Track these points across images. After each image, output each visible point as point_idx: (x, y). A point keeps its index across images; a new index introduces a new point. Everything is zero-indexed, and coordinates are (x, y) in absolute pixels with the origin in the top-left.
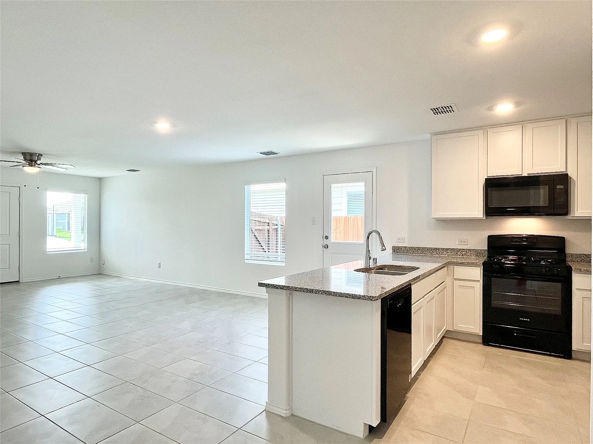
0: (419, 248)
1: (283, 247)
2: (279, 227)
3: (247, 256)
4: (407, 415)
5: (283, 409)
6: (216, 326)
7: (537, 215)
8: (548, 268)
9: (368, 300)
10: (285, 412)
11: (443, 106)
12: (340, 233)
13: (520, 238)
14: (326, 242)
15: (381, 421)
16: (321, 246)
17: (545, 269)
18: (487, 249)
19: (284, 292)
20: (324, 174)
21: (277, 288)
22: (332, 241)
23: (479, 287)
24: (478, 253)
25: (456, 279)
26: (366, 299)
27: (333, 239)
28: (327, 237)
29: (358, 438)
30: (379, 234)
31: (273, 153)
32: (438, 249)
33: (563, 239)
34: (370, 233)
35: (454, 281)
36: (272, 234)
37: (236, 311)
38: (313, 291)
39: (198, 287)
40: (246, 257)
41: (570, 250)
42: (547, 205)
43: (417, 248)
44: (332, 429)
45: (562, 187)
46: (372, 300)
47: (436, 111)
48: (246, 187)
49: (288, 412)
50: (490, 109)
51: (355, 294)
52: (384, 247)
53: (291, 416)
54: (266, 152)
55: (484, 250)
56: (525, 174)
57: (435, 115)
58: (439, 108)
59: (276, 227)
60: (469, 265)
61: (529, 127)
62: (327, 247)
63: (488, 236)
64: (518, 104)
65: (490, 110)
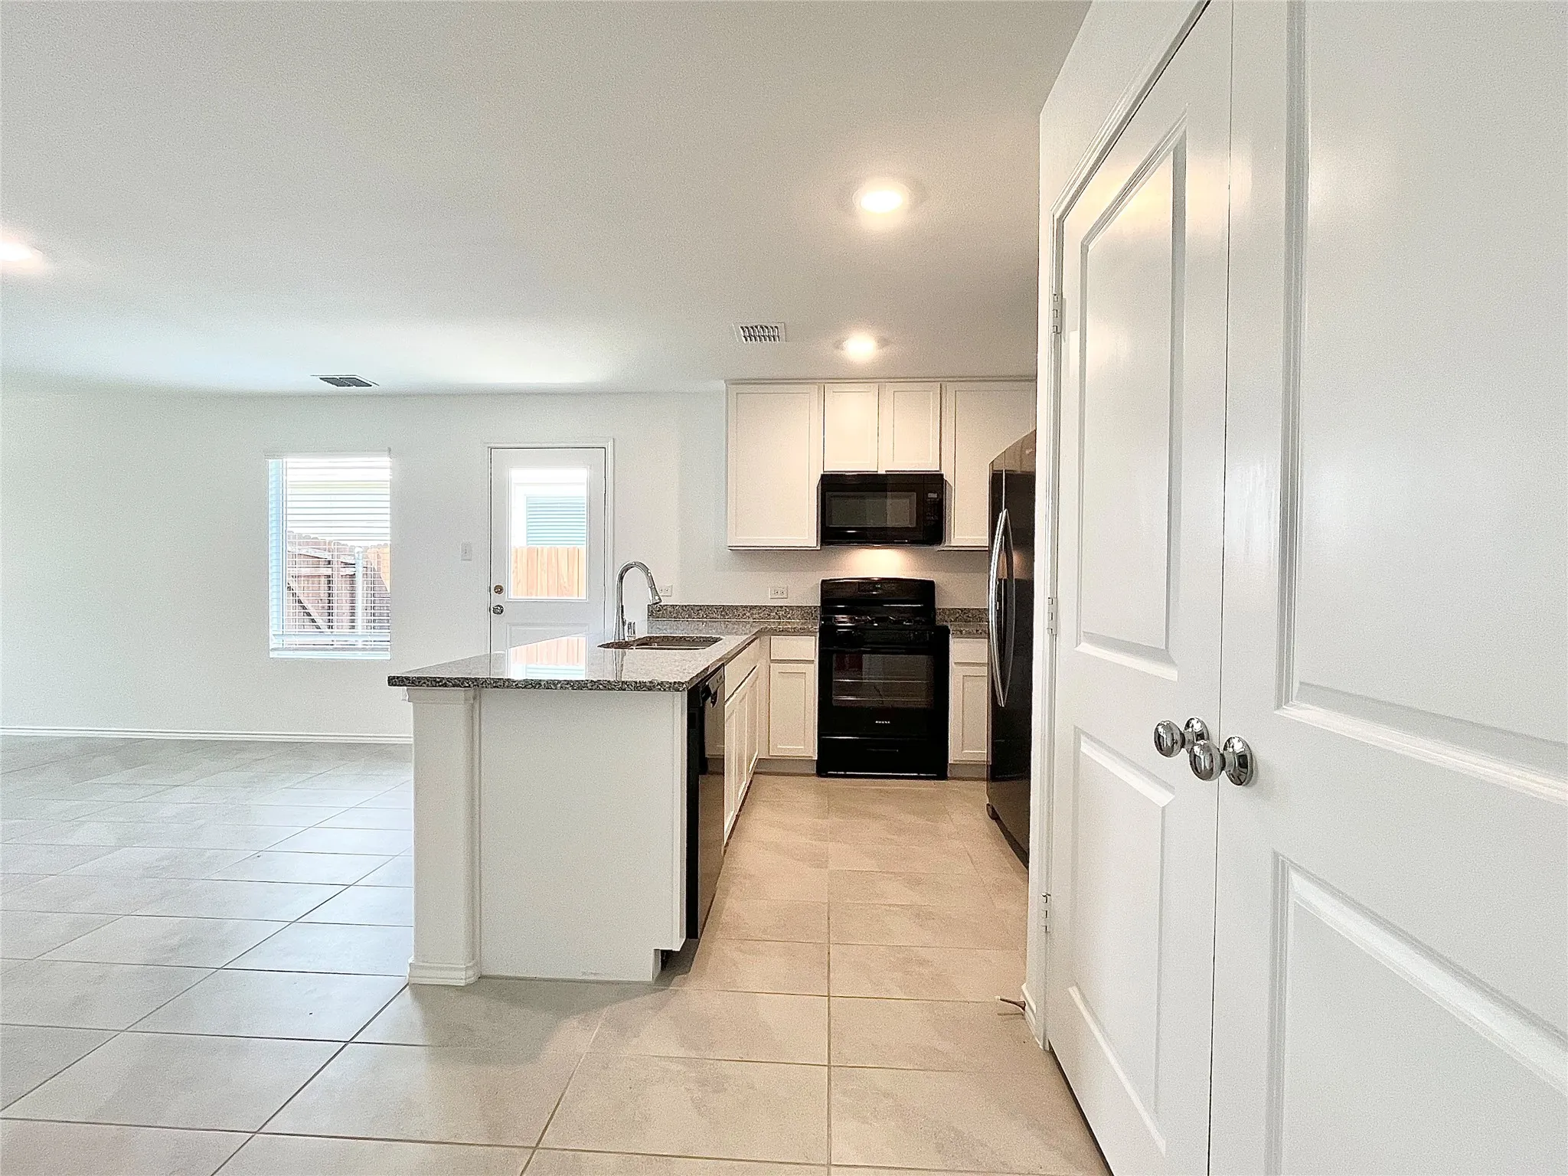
0: (700, 606)
1: (369, 621)
2: (360, 572)
3: (275, 641)
4: (725, 918)
5: (461, 969)
6: (202, 822)
7: (897, 543)
8: (917, 631)
9: (670, 690)
10: (463, 974)
11: (764, 324)
12: (518, 584)
13: (868, 584)
14: (498, 598)
15: (687, 937)
16: (486, 609)
17: (914, 633)
18: (819, 605)
19: (460, 693)
20: (492, 445)
21: (445, 685)
22: (512, 596)
23: (812, 672)
24: (804, 611)
25: (773, 661)
26: (665, 690)
27: (515, 592)
28: (499, 590)
29: (643, 983)
30: (645, 569)
31: (362, 383)
32: (736, 607)
33: (932, 583)
34: (626, 569)
35: (771, 664)
36: (340, 588)
37: (256, 780)
38: (540, 684)
39: (106, 735)
40: (274, 643)
41: (942, 602)
42: (914, 525)
43: (696, 608)
44: (585, 982)
45: (935, 496)
46: (678, 691)
47: (752, 333)
48: (272, 463)
49: (470, 973)
50: (838, 345)
51: (641, 680)
52: (657, 598)
53: (480, 982)
54: (338, 377)
55: (815, 607)
56: (882, 472)
57: (746, 340)
58: (756, 327)
59: (349, 571)
60: (795, 632)
61: (890, 389)
62: (499, 610)
63: (823, 581)
64: (883, 342)
65: (837, 348)
